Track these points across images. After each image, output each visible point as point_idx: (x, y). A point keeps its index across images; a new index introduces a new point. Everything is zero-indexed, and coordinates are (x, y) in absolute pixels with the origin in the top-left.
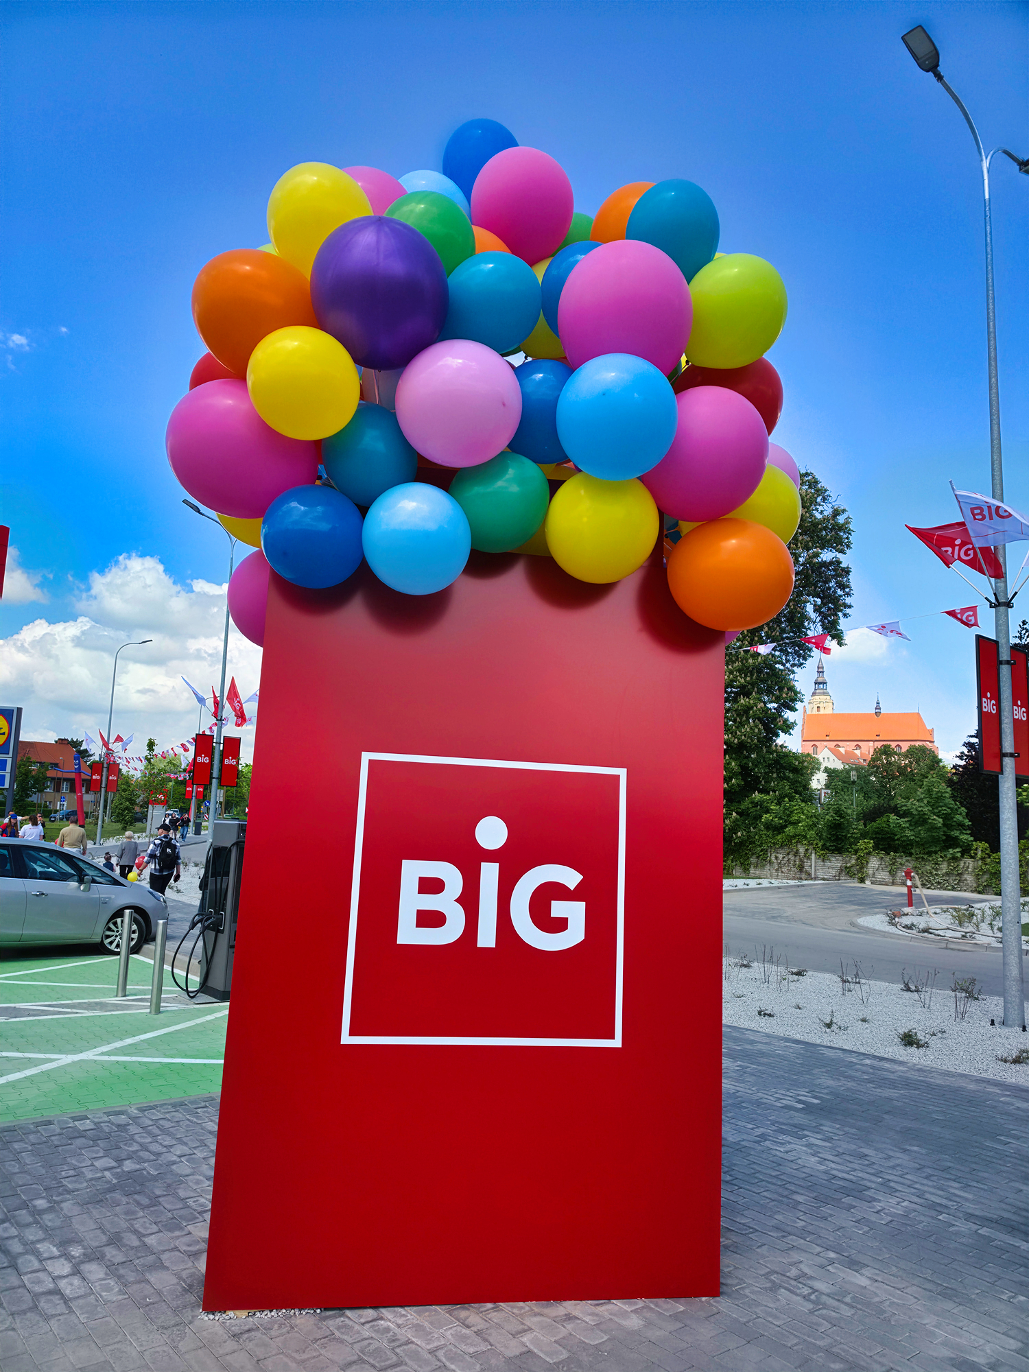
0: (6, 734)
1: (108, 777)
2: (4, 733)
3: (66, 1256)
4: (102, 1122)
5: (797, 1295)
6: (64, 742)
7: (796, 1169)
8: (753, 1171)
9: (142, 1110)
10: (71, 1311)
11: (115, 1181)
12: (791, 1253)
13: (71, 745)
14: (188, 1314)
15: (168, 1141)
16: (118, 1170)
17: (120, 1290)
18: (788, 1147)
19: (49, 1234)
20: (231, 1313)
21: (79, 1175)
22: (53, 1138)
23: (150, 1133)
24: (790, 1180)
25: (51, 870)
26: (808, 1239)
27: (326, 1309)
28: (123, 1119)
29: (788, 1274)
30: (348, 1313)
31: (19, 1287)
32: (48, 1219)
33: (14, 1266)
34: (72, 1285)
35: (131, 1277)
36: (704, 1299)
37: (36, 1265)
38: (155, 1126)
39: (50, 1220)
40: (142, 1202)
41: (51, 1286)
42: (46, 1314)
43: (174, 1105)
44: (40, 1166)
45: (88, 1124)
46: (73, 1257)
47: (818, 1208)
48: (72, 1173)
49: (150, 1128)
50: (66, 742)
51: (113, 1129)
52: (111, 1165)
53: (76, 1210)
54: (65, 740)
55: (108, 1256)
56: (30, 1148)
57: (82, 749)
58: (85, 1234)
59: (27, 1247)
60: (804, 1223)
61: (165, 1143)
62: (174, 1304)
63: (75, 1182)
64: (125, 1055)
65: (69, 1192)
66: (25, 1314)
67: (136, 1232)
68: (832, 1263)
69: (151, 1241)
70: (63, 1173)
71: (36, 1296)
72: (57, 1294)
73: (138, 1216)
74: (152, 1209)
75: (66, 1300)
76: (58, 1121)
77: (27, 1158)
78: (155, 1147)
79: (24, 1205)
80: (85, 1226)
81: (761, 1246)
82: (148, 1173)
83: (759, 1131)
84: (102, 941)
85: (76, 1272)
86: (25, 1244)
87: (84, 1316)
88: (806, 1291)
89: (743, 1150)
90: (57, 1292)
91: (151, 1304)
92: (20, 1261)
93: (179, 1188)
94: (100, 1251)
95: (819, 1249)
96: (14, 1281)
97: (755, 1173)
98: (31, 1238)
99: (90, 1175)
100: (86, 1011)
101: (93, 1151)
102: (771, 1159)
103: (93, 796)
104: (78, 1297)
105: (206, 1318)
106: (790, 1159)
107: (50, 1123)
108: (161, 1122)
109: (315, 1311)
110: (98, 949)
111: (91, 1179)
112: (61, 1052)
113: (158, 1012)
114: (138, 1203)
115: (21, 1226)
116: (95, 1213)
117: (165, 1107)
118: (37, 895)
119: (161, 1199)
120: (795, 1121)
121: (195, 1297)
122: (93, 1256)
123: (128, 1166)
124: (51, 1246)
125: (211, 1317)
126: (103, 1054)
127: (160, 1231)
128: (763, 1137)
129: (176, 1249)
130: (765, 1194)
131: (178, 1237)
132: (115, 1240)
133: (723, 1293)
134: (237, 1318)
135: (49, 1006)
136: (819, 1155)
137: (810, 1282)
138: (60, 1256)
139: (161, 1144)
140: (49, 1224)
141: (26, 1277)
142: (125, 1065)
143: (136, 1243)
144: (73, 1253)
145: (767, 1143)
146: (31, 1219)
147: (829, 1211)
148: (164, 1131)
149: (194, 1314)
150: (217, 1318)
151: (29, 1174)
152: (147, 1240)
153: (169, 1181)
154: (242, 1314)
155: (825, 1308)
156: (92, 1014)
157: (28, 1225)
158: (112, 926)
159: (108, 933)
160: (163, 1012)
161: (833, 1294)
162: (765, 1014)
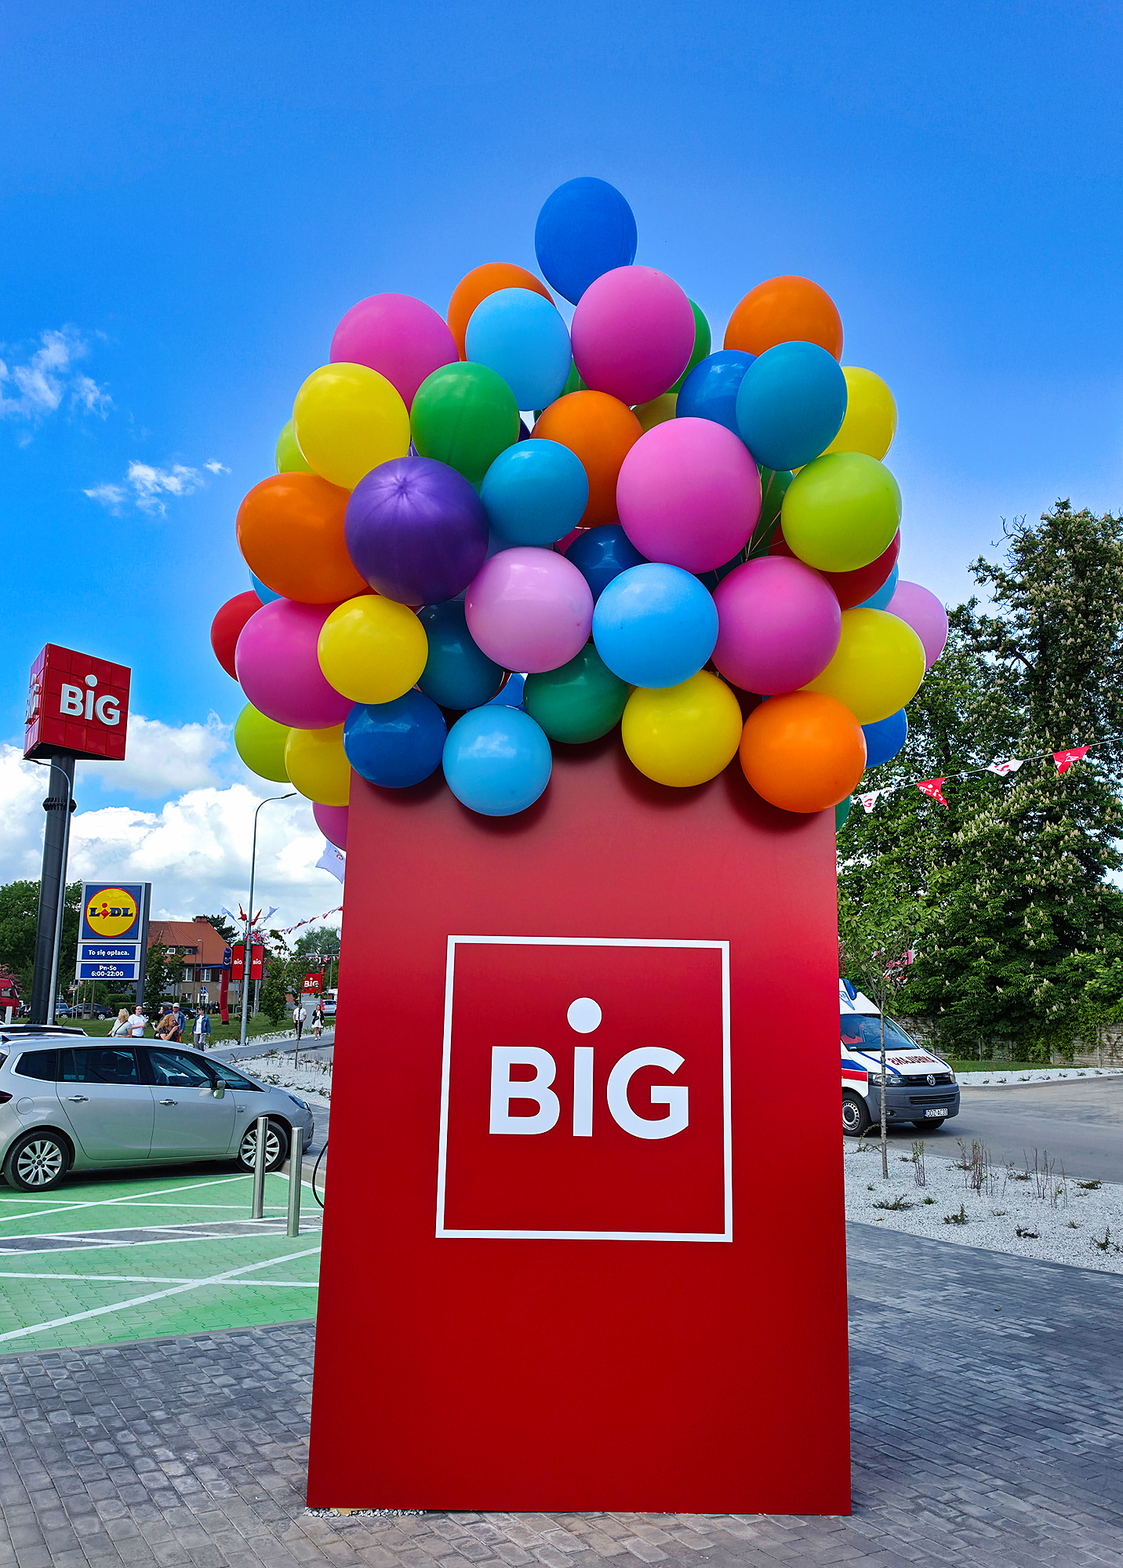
0: (134, 915)
1: (252, 962)
2: (131, 915)
3: (183, 1461)
4: (224, 1343)
5: (942, 1517)
6: (203, 920)
7: (993, 1400)
8: (940, 1401)
9: (266, 1331)
10: (183, 1504)
11: (233, 1397)
12: (951, 1479)
13: (211, 923)
14: (294, 1511)
15: (290, 1361)
16: (237, 1387)
17: (231, 1489)
18: (994, 1377)
19: (166, 1441)
20: (334, 1511)
21: (197, 1390)
22: (173, 1357)
23: (273, 1354)
24: (981, 1411)
25: (183, 1075)
26: (977, 1468)
27: (429, 1511)
28: (246, 1340)
29: (938, 1499)
30: (451, 1515)
31: (136, 1483)
32: (165, 1428)
33: (132, 1467)
34: (185, 1483)
35: (243, 1479)
36: (832, 1517)
37: (153, 1466)
38: (278, 1348)
39: (167, 1430)
40: (259, 1416)
41: (166, 1483)
42: (159, 1506)
43: (301, 1327)
44: (160, 1382)
45: (210, 1345)
46: (187, 1460)
47: (1003, 1438)
48: (191, 1388)
49: (274, 1348)
50: (205, 920)
51: (234, 1349)
52: (230, 1382)
53: (194, 1422)
54: (205, 917)
55: (221, 1461)
56: (150, 1365)
57: (224, 927)
58: (200, 1442)
59: (145, 1451)
60: (980, 1452)
61: (289, 1363)
62: (282, 1502)
63: (193, 1396)
64: (256, 1279)
65: (187, 1405)
66: (141, 1505)
67: (250, 1442)
68: (995, 1489)
69: (265, 1450)
70: (182, 1389)
71: (151, 1492)
72: (171, 1490)
73: (254, 1428)
74: (267, 1422)
75: (179, 1497)
76: (180, 1342)
77: (147, 1374)
78: (276, 1367)
79: (143, 1416)
80: (201, 1436)
81: (918, 1472)
82: (267, 1390)
83: (963, 1361)
84: (240, 1156)
85: (190, 1472)
86: (143, 1448)
87: (194, 1509)
88: (953, 1513)
89: (937, 1380)
90: (172, 1489)
91: (259, 1501)
92: (137, 1462)
93: (296, 1405)
94: (215, 1457)
95: (986, 1477)
96: (131, 1478)
97: (942, 1403)
98: (149, 1443)
99: (208, 1391)
100: (218, 1234)
101: (213, 1370)
102: (967, 1389)
103: (237, 985)
104: (191, 1494)
105: (311, 1515)
106: (991, 1390)
107: (172, 1343)
108: (285, 1343)
109: (418, 1513)
110: (235, 1166)
111: (210, 1395)
112: (187, 1276)
113: (296, 1234)
114: (254, 1417)
115: (139, 1433)
116: (212, 1425)
117: (291, 1329)
118: (165, 1104)
119: (277, 1414)
120: (1014, 1351)
121: (301, 1498)
122: (207, 1460)
123: (247, 1383)
124: (167, 1451)
125: (315, 1513)
126: (232, 1278)
127: (274, 1442)
128: (967, 1367)
129: (288, 1457)
130: (945, 1423)
131: (291, 1448)
132: (229, 1448)
133: (855, 1513)
134: (340, 1515)
135: (178, 1229)
136: (1028, 1386)
137: (961, 1507)
138: (175, 1460)
139: (283, 1364)
140: (167, 1432)
141: (142, 1475)
142: (255, 1289)
143: (249, 1451)
144: (188, 1457)
145: (970, 1374)
146: (149, 1428)
147: (1014, 1442)
148: (288, 1352)
149: (299, 1511)
150: (321, 1515)
151: (149, 1389)
152: (261, 1449)
153: (287, 1398)
154: (346, 1512)
155: (968, 1530)
156: (224, 1237)
157: (147, 1433)
158: (250, 1138)
159: (247, 1147)
160: (302, 1235)
161: (983, 1517)
162: (1026, 1234)
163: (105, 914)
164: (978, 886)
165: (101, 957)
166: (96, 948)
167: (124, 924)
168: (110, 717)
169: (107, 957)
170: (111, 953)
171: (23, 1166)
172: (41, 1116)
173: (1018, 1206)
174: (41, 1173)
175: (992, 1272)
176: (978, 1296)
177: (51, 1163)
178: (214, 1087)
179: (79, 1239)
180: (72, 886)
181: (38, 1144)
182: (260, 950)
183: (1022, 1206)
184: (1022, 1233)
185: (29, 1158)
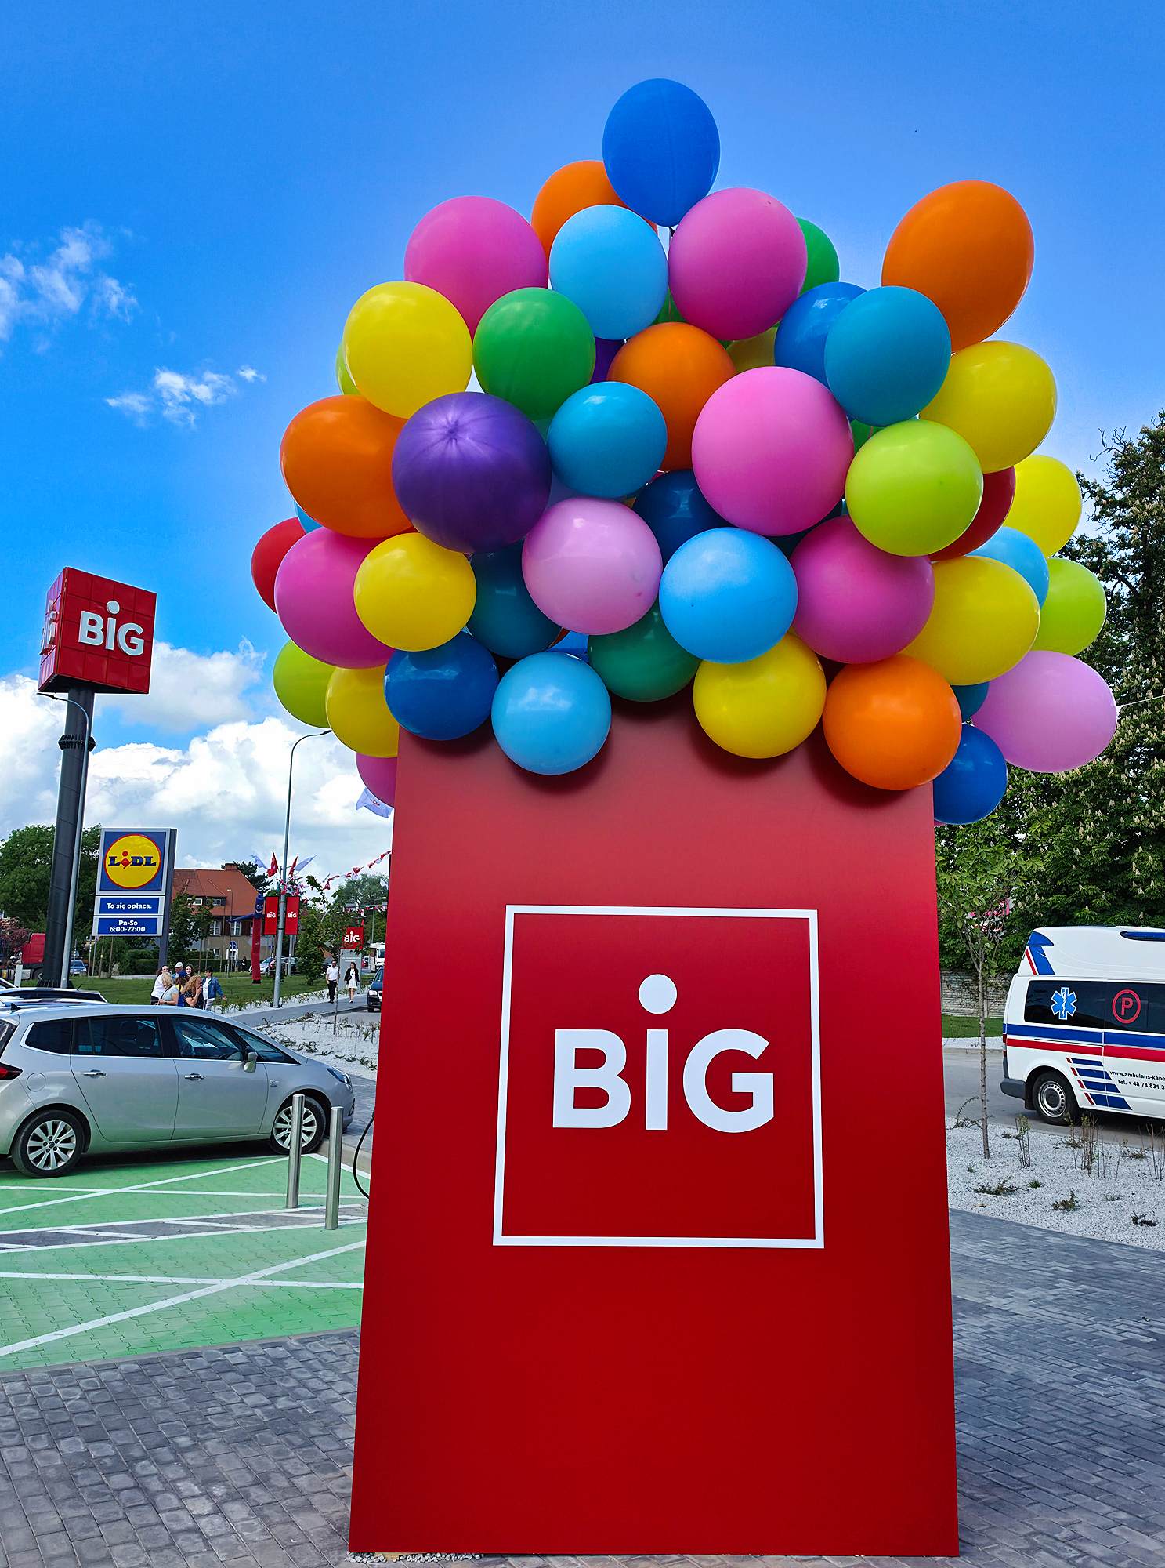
0: (158, 865)
1: (286, 915)
2: (154, 864)
3: (210, 1496)
4: (255, 1355)
5: (1059, 1557)
6: (233, 867)
7: (1113, 1417)
8: (1054, 1418)
9: (303, 1342)
10: (210, 1550)
11: (266, 1419)
12: (1070, 1512)
13: (242, 871)
14: (334, 1556)
15: (330, 1376)
16: (271, 1408)
17: (264, 1531)
18: (1112, 1390)
19: (190, 1472)
20: (380, 1556)
21: (226, 1411)
22: (199, 1372)
23: (309, 1368)
24: (1099, 1430)
25: (210, 1045)
26: (1098, 1498)
27: (485, 1555)
28: (280, 1352)
29: (1056, 1536)
30: (511, 1560)
31: (157, 1524)
32: (190, 1458)
33: (153, 1505)
34: (212, 1523)
35: (276, 1518)
36: (938, 1558)
37: (176, 1503)
38: (316, 1361)
39: (192, 1459)
40: (295, 1442)
41: (190, 1524)
42: (183, 1552)
43: (341, 1337)
44: (185, 1402)
45: (240, 1357)
46: (215, 1496)
47: (1125, 1463)
48: (219, 1409)
49: (310, 1362)
50: (235, 867)
51: (267, 1362)
52: (263, 1402)
53: (222, 1449)
54: (235, 864)
55: (253, 1496)
56: (174, 1382)
57: (256, 875)
58: (229, 1474)
59: (167, 1485)
60: (1100, 1479)
61: (327, 1379)
62: (321, 1546)
63: (222, 1419)
64: (291, 1279)
65: (215, 1430)
66: (162, 1551)
67: (285, 1473)
68: (1119, 1523)
69: (301, 1482)
70: (209, 1409)
71: (174, 1534)
72: (196, 1532)
73: (290, 1456)
74: (305, 1449)
75: (205, 1539)
76: (207, 1354)
77: (170, 1393)
78: (314, 1384)
79: (166, 1443)
80: (230, 1466)
81: (1033, 1504)
82: (304, 1411)
83: (1078, 1371)
84: (272, 1135)
85: (218, 1511)
86: (165, 1482)
87: (223, 1554)
88: (1073, 1553)
89: (1049, 1393)
90: (197, 1530)
91: (295, 1545)
92: (158, 1499)
93: (338, 1428)
94: (245, 1491)
95: (1108, 1509)
96: (152, 1518)
97: (1056, 1421)
98: (171, 1476)
99: (238, 1413)
100: (248, 1227)
101: (244, 1387)
102: (1083, 1405)
103: (270, 940)
104: (218, 1536)
105: (354, 1560)
106: (1108, 1405)
107: (197, 1355)
108: (324, 1356)
109: (474, 1557)
110: (267, 1147)
111: (239, 1417)
112: (215, 1276)
113: (335, 1226)
114: (290, 1443)
115: (161, 1464)
116: (242, 1453)
117: (331, 1338)
118: (191, 1078)
119: (316, 1439)
120: (1135, 1359)
121: (343, 1540)
122: (233, 1496)
123: (282, 1403)
124: (192, 1485)
125: (359, 1558)
126: (265, 1278)
127: (312, 1473)
128: (1083, 1378)
129: (328, 1491)
130: (1061, 1445)
131: (331, 1479)
132: (262, 1481)
133: (964, 1553)
134: (386, 1560)
135: (204, 1220)
136: (1151, 1400)
137: (1082, 1546)
138: (202, 1495)
139: (322, 1380)
140: (192, 1462)
141: (164, 1515)
142: (290, 1291)
143: (284, 1483)
144: (215, 1492)
145: (1086, 1386)
146: (172, 1458)
147: (1138, 1467)
148: (327, 1365)
149: (340, 1556)
150: (365, 1560)
151: (172, 1410)
152: (297, 1481)
153: (327, 1420)
154: (393, 1556)
156: (256, 1230)
157: (170, 1463)
158: (283, 1116)
159: (280, 1126)
160: (341, 1227)
161: (1107, 1559)
162: (1143, 1222)
163: (125, 863)
164: (1081, 829)
165: (120, 911)
166: (116, 901)
167: (147, 874)
168: (133, 646)
169: (128, 911)
170: (133, 907)
171: (33, 1149)
172: (54, 1094)
173: (1133, 1189)
174: (53, 1158)
175: (1107, 1266)
176: (1092, 1295)
177: (64, 1146)
178: (244, 1059)
179: (95, 1233)
180: (89, 831)
181: (49, 1124)
182: (294, 901)
183: (1138, 1189)
184: (1139, 1221)
185: (40, 1140)
